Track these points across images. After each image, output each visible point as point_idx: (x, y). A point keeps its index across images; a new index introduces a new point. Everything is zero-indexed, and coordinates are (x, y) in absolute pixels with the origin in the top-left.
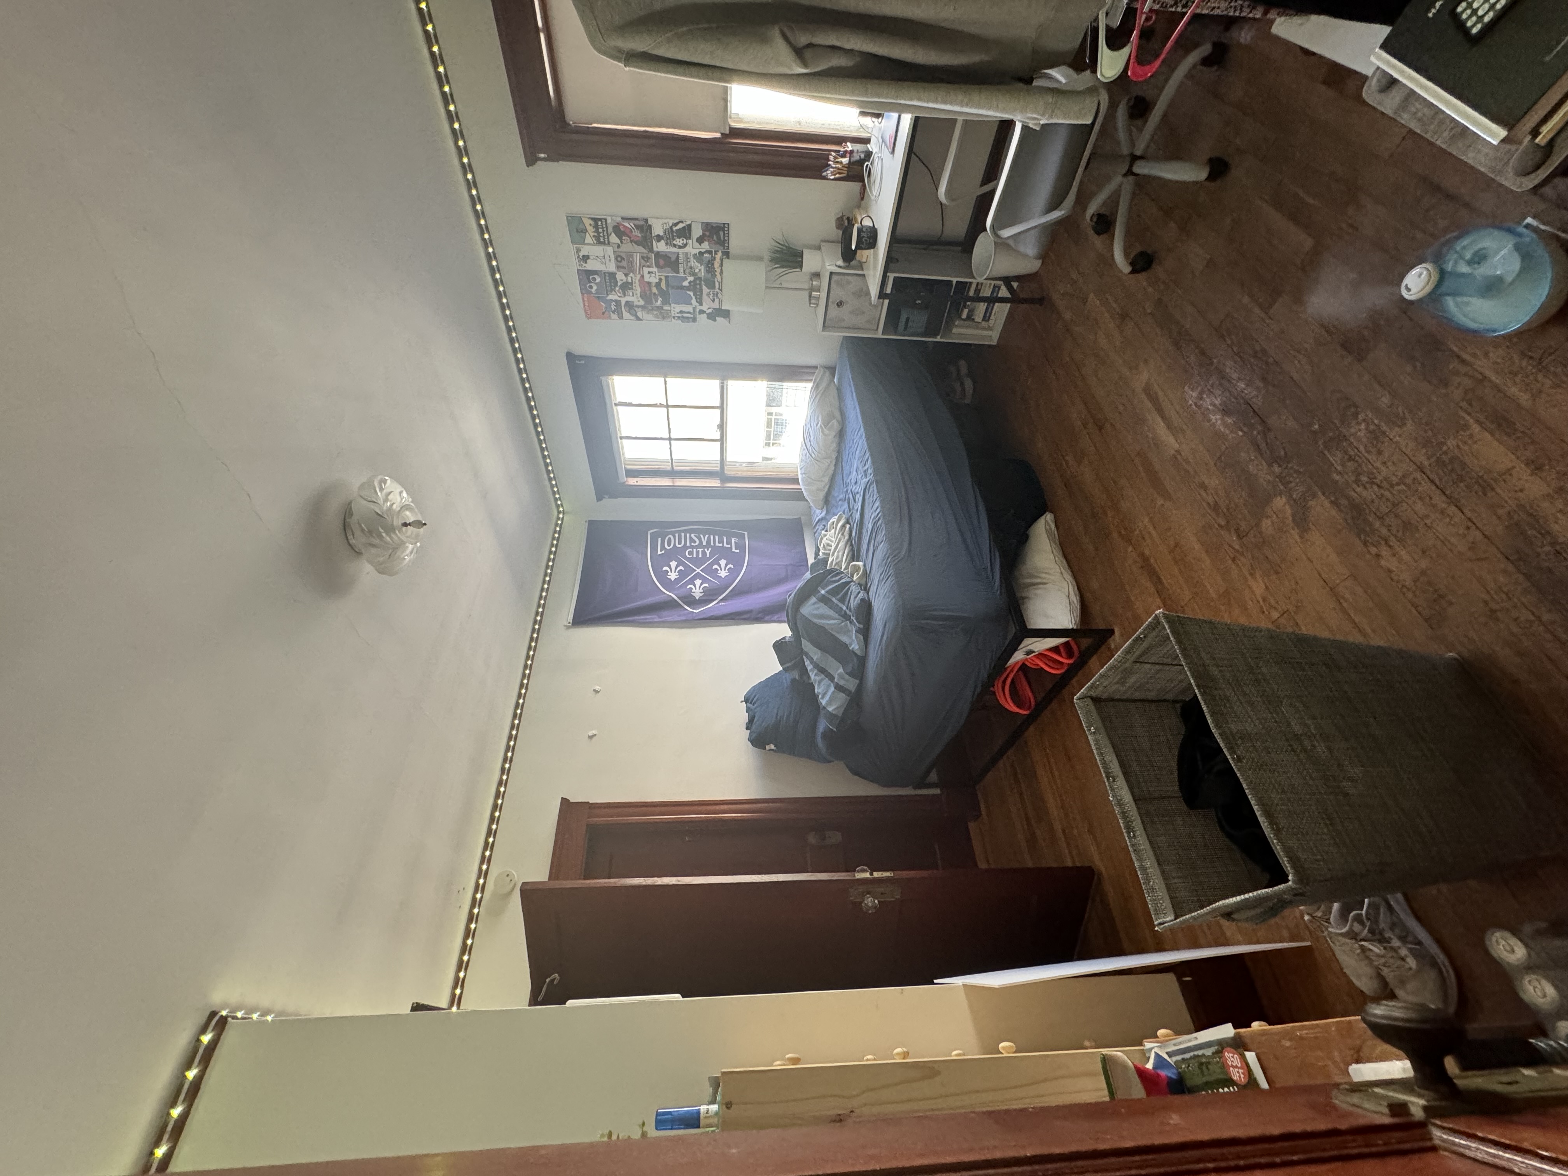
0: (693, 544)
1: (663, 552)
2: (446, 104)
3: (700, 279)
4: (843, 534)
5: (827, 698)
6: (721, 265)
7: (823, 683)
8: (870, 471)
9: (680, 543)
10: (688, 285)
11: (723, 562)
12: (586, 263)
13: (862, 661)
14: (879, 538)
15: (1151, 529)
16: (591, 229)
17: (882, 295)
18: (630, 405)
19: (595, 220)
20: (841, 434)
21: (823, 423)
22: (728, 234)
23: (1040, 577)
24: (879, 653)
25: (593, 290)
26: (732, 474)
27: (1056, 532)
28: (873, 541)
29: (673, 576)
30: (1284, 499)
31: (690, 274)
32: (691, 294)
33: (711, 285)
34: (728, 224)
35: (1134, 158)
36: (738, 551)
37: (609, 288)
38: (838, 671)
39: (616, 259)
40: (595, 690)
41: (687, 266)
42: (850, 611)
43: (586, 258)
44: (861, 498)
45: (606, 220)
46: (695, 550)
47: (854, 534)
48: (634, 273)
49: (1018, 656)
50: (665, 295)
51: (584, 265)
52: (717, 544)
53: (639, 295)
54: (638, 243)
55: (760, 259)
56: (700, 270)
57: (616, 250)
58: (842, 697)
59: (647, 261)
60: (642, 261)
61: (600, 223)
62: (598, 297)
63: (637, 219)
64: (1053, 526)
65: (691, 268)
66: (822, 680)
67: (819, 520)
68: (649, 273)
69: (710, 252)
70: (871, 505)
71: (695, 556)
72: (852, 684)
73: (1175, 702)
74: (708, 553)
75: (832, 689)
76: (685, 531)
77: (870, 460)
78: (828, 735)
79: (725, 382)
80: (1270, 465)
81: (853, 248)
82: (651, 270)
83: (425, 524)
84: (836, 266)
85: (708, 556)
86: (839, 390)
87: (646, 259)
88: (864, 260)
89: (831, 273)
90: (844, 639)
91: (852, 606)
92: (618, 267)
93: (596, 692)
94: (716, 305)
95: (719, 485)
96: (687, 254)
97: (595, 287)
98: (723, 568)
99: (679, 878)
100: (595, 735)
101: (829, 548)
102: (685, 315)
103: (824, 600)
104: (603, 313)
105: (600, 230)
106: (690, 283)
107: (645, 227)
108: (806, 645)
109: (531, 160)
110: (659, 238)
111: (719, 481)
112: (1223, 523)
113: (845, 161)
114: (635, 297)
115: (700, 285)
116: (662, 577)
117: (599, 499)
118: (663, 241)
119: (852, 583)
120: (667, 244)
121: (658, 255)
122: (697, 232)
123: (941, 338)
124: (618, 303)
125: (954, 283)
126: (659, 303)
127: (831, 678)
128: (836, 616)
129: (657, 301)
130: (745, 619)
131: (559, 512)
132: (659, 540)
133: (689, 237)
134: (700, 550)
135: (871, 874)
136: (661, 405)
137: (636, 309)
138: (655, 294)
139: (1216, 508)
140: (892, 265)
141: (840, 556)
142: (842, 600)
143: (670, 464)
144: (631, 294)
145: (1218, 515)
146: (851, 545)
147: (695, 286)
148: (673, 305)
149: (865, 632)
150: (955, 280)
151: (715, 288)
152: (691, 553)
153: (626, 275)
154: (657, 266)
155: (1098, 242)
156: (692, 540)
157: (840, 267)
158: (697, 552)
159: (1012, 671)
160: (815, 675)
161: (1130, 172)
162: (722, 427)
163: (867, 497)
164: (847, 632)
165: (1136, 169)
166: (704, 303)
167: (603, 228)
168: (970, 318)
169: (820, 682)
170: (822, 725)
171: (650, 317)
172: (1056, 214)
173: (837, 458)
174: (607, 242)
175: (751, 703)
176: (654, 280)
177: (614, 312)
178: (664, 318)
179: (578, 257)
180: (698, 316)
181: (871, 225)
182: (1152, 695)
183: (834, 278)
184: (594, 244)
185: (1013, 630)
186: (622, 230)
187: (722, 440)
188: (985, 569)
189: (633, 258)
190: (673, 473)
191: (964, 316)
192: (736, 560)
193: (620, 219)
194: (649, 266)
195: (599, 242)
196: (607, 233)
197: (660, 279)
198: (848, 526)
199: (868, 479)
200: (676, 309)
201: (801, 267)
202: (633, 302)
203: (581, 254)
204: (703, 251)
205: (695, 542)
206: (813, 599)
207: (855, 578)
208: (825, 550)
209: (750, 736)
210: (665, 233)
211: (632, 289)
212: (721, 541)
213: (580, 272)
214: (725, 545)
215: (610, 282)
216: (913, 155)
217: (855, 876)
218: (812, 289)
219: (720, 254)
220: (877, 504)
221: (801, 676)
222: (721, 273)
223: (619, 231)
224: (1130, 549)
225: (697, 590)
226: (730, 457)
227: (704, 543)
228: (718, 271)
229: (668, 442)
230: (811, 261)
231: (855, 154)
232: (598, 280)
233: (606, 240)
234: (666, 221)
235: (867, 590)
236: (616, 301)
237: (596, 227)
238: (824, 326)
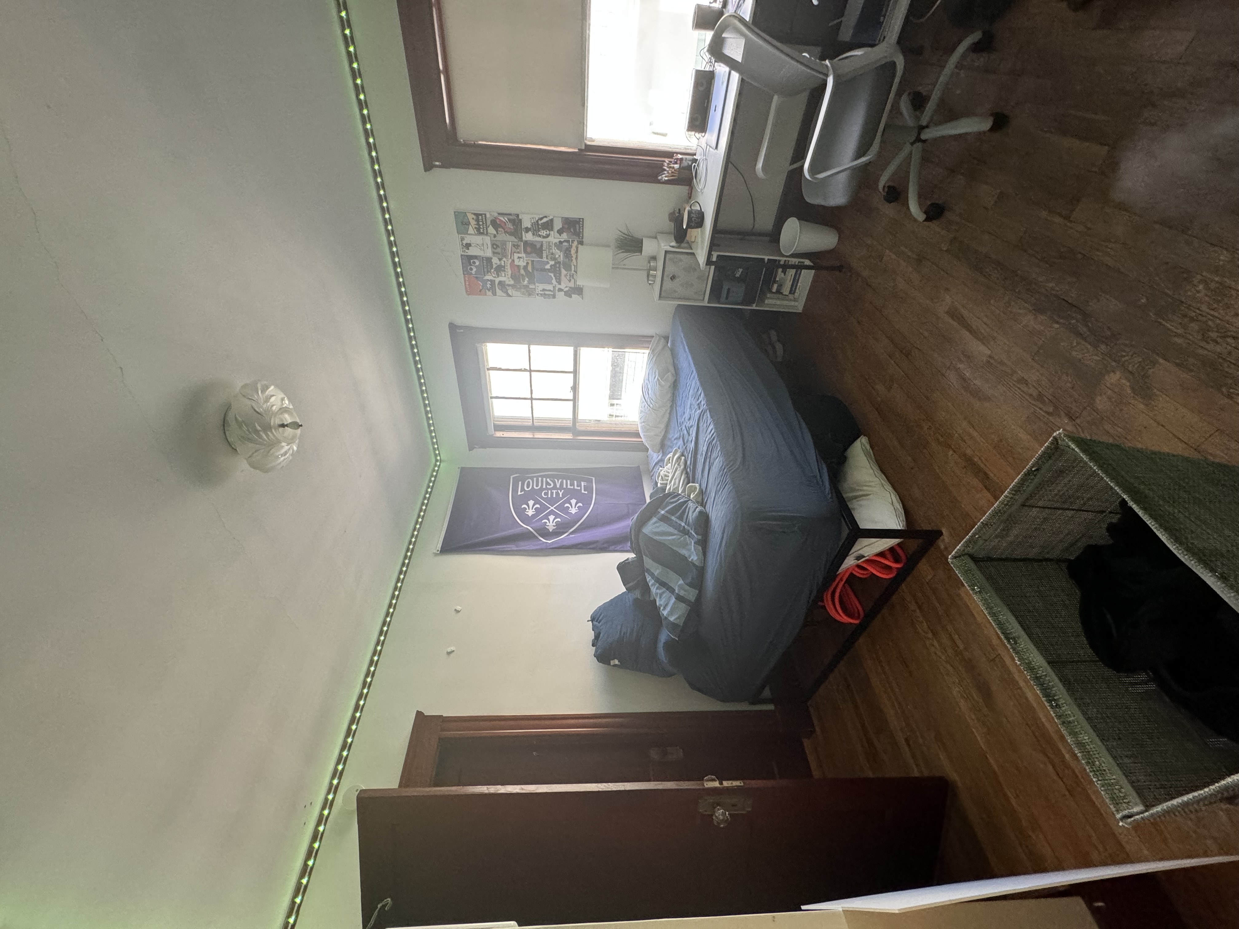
0: (548, 487)
1: (523, 493)
2: (364, 123)
3: (559, 263)
4: (679, 465)
5: (668, 608)
6: (577, 252)
7: (664, 595)
8: (702, 403)
9: (537, 486)
10: (549, 268)
11: (573, 501)
12: (468, 249)
13: (701, 571)
14: (714, 455)
15: (971, 430)
16: (473, 223)
17: (709, 262)
18: (500, 369)
19: (477, 215)
20: (675, 385)
21: (659, 375)
22: (583, 226)
23: (861, 490)
24: (719, 557)
25: (473, 272)
26: (583, 429)
27: (871, 452)
28: (708, 460)
29: (530, 513)
30: (1118, 373)
31: (551, 259)
32: (552, 275)
33: (568, 268)
34: (583, 219)
35: (922, 128)
36: (586, 492)
37: (485, 270)
38: (678, 583)
39: (492, 247)
40: (455, 610)
41: (549, 252)
42: (688, 525)
43: (468, 246)
44: (695, 429)
45: (485, 215)
46: (550, 491)
47: (689, 462)
48: (506, 256)
49: (850, 562)
50: (530, 276)
51: (467, 251)
52: (569, 487)
53: (510, 276)
54: (511, 234)
55: (608, 246)
56: (559, 256)
57: (493, 239)
58: (683, 609)
59: (517, 249)
60: (513, 248)
61: (480, 217)
62: (477, 277)
63: (510, 214)
64: (868, 447)
65: (552, 254)
66: (663, 593)
67: (656, 464)
68: (519, 258)
69: (568, 241)
70: (705, 431)
71: (549, 496)
72: (691, 595)
73: (1058, 561)
74: (561, 494)
75: (673, 600)
76: (542, 477)
77: (702, 395)
78: (669, 645)
79: (579, 348)
80: (1096, 347)
81: (684, 227)
82: (520, 255)
83: (301, 426)
84: (670, 246)
85: (561, 496)
86: (672, 351)
87: (516, 246)
88: (693, 240)
89: (666, 252)
90: (684, 552)
91: (691, 521)
92: (494, 253)
93: (457, 611)
94: (572, 284)
95: (571, 438)
96: (549, 242)
97: (474, 270)
98: (573, 506)
99: (523, 786)
100: (454, 651)
101: (667, 478)
102: (547, 293)
103: (664, 519)
104: (480, 291)
105: (481, 223)
106: (551, 266)
107: (516, 221)
108: (648, 562)
109: (428, 167)
110: (527, 230)
111: (571, 435)
112: (1051, 410)
113: (676, 166)
114: (506, 278)
115: (559, 268)
116: (521, 513)
117: (471, 448)
118: (530, 232)
119: (690, 502)
120: (533, 234)
121: (526, 243)
122: (558, 225)
123: (756, 306)
124: (492, 282)
125: (766, 260)
126: (526, 282)
127: (672, 591)
128: (676, 532)
129: (524, 281)
130: (593, 549)
131: (437, 461)
132: (520, 483)
133: (552, 229)
134: (554, 491)
135: (721, 783)
136: (525, 370)
137: (507, 287)
138: (522, 275)
139: (1040, 397)
140: (714, 248)
141: (677, 482)
142: (681, 518)
143: (531, 421)
144: (503, 275)
145: (1043, 402)
146: (687, 473)
147: (555, 269)
148: (537, 284)
149: (704, 543)
150: (766, 258)
151: (571, 270)
152: (546, 494)
153: (500, 260)
154: (525, 252)
155: (889, 210)
156: (547, 483)
157: (673, 247)
158: (552, 493)
159: (841, 580)
160: (657, 589)
161: (918, 140)
162: (575, 388)
163: (701, 425)
164: (685, 545)
165: (923, 137)
166: (562, 283)
167: (482, 221)
168: (779, 292)
169: (661, 595)
170: (664, 636)
171: (518, 294)
172: (863, 159)
173: (672, 407)
174: (485, 233)
175: (597, 622)
176: (522, 263)
177: (489, 290)
178: (530, 295)
179: (462, 245)
180: (557, 293)
181: (699, 209)
182: (1033, 553)
183: (668, 256)
184: (475, 235)
185: (845, 532)
186: (498, 223)
187: (575, 400)
188: (815, 477)
189: (506, 245)
190: (533, 428)
191: (774, 290)
192: (585, 500)
193: (497, 215)
194: (518, 253)
195: (479, 232)
196: (486, 225)
197: (528, 263)
198: (683, 458)
199: (701, 410)
200: (540, 287)
201: (641, 251)
202: (505, 281)
203: (465, 242)
204: (562, 240)
205: (550, 485)
206: (654, 519)
207: (692, 496)
208: (663, 481)
209: (596, 651)
210: (532, 225)
211: (504, 271)
212: (571, 485)
213: (463, 257)
214: (576, 487)
215: (487, 266)
216: (730, 165)
217: (704, 786)
218: (650, 269)
219: (576, 243)
220: (712, 426)
221: (643, 595)
222: (577, 258)
223: (495, 224)
224: (951, 452)
225: (551, 524)
226: (581, 416)
227: (558, 486)
228: (574, 256)
229: (530, 401)
230: (649, 247)
231: (684, 161)
232: (477, 263)
233: (485, 231)
234: (532, 216)
235: (703, 504)
236: (491, 281)
237: (477, 220)
238: (660, 297)
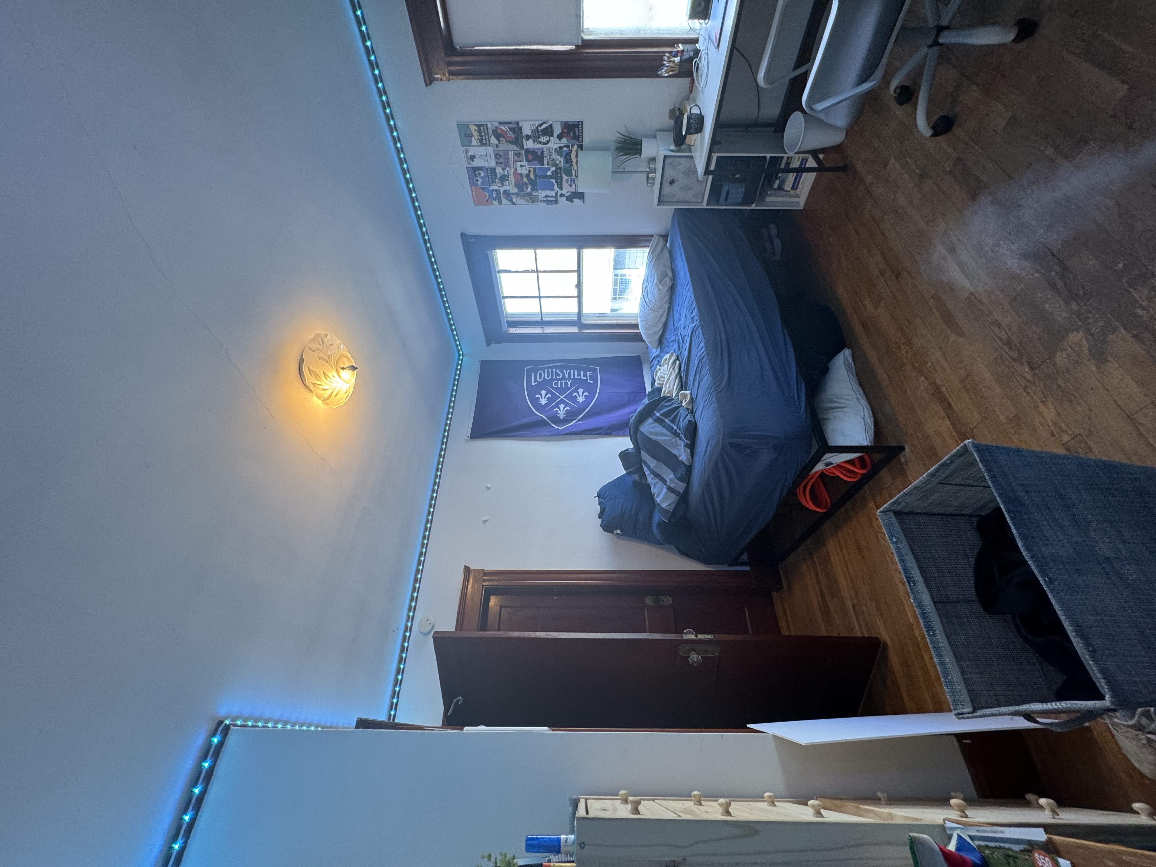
0: (558, 377)
1: (536, 383)
2: (364, 41)
3: (560, 168)
4: (673, 369)
5: (661, 497)
6: (577, 156)
7: (658, 485)
8: (696, 318)
9: (548, 377)
10: (551, 174)
11: (581, 391)
12: (473, 161)
13: (689, 469)
14: (704, 372)
15: (943, 361)
16: (476, 134)
17: (707, 172)
18: (509, 271)
19: (479, 126)
20: (672, 289)
21: (658, 279)
22: (582, 130)
23: (839, 403)
24: (703, 462)
25: (479, 183)
26: (587, 322)
27: (853, 365)
28: (698, 374)
29: (543, 402)
30: (1081, 333)
31: (552, 165)
32: (554, 181)
33: (569, 173)
34: (582, 122)
35: (940, 29)
36: (592, 382)
37: (491, 181)
38: (669, 476)
39: (496, 156)
40: (487, 487)
41: (550, 158)
42: (679, 430)
43: (473, 158)
44: (689, 339)
45: (487, 125)
46: (559, 382)
47: (682, 369)
48: (509, 166)
49: (820, 467)
50: (534, 184)
51: (472, 163)
52: (576, 377)
53: (513, 185)
54: (512, 143)
55: (607, 149)
56: (560, 161)
57: (496, 149)
58: (673, 498)
59: (519, 157)
60: (515, 157)
61: (482, 128)
62: (483, 188)
63: (510, 123)
64: (850, 360)
65: (553, 160)
66: (657, 483)
67: (654, 358)
68: (521, 166)
69: (568, 146)
70: (697, 345)
71: (559, 386)
72: (681, 487)
73: (971, 516)
74: (569, 384)
75: (665, 490)
76: (552, 368)
77: (696, 309)
78: (660, 524)
79: (581, 250)
80: (1067, 303)
81: (684, 133)
82: (522, 163)
83: (357, 368)
84: (669, 150)
85: (569, 386)
86: (671, 252)
87: (518, 155)
88: (692, 144)
89: (665, 157)
90: (674, 451)
91: (681, 426)
92: (497, 163)
93: (489, 488)
94: (573, 189)
95: (577, 331)
96: (549, 148)
97: (480, 181)
98: (581, 395)
99: (548, 633)
100: (487, 520)
101: (663, 379)
102: (549, 199)
103: (659, 421)
104: (487, 201)
105: (483, 134)
106: (552, 172)
107: (517, 129)
108: (645, 456)
109: (429, 80)
110: (528, 137)
111: (577, 328)
112: (1015, 355)
113: (677, 59)
114: (510, 187)
115: (561, 173)
116: (535, 402)
117: (488, 344)
118: (531, 140)
119: (681, 408)
120: (534, 142)
121: (528, 151)
122: (557, 130)
123: (756, 206)
124: (498, 192)
125: (768, 158)
126: (529, 190)
127: (664, 481)
128: (669, 433)
129: (527, 189)
130: (597, 434)
131: (459, 355)
132: (533, 374)
133: (551, 135)
134: (563, 382)
135: (696, 636)
136: (532, 271)
137: (511, 196)
138: (525, 183)
139: (1009, 343)
140: (715, 147)
141: (672, 386)
142: (673, 421)
143: (540, 316)
144: (507, 184)
145: (1010, 348)
146: (681, 377)
147: (557, 175)
148: (539, 191)
149: (692, 447)
150: (768, 156)
151: (572, 175)
152: (556, 384)
153: (504, 169)
154: (527, 160)
155: (899, 111)
156: (557, 374)
157: (672, 151)
158: (561, 383)
159: (812, 478)
160: (652, 479)
161: (936, 43)
162: (579, 286)
163: (694, 339)
164: (676, 446)
165: (941, 40)
166: (563, 188)
167: (484, 132)
168: (781, 188)
169: (655, 485)
170: (657, 517)
171: (522, 201)
172: (866, 86)
173: (669, 308)
174: (488, 144)
175: (602, 498)
176: (525, 172)
177: (495, 200)
178: (533, 202)
179: (467, 157)
180: (560, 199)
181: (699, 112)
182: (950, 510)
183: (668, 160)
184: (478, 146)
185: (815, 447)
186: (500, 132)
187: (579, 297)
188: (793, 396)
189: (508, 155)
190: (542, 323)
191: (776, 186)
192: (591, 389)
193: (498, 124)
194: (520, 161)
195: (483, 143)
196: (488, 136)
197: (530, 171)
198: (678, 362)
199: (694, 325)
200: (542, 194)
201: (640, 154)
202: (509, 190)
203: (469, 154)
204: (562, 145)
205: (559, 375)
206: (650, 420)
207: (683, 404)
208: (660, 381)
209: (602, 523)
210: (532, 133)
211: (508, 180)
212: (579, 375)
213: (469, 169)
214: (582, 378)
215: (492, 176)
216: (735, 51)
217: (683, 637)
218: (650, 172)
219: (575, 147)
220: (702, 344)
221: (641, 478)
222: (577, 163)
223: (497, 133)
224: (922, 379)
225: (562, 412)
226: (586, 310)
227: (567, 377)
228: (574, 161)
229: (538, 299)
230: (649, 149)
231: (685, 53)
232: (482, 174)
233: (488, 142)
234: (532, 123)
235: (692, 412)
236: (496, 190)
237: (480, 131)
238: (659, 201)
